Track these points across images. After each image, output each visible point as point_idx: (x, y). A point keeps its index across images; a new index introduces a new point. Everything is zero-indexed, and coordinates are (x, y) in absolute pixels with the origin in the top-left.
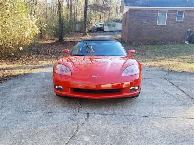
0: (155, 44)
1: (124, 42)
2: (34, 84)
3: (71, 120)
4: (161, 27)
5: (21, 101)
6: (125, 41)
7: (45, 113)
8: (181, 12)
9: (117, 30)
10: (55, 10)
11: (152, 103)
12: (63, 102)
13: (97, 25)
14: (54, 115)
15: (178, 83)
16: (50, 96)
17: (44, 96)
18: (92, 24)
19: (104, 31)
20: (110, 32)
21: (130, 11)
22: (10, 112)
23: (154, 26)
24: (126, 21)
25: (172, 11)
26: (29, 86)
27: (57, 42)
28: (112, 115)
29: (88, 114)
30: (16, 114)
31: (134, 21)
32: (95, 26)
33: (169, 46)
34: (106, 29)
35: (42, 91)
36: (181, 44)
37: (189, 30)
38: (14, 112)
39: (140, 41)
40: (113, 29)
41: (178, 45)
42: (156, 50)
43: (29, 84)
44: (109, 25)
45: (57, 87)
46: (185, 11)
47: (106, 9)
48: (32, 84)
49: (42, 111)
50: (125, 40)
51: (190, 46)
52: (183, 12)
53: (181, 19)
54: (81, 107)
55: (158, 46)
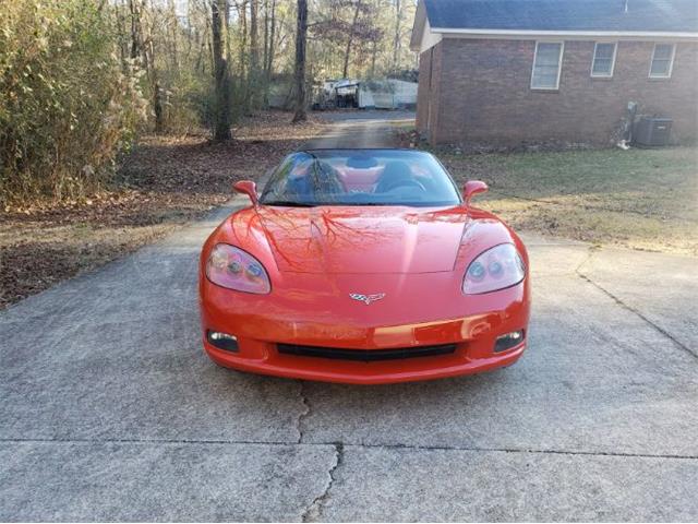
0: (525, 150)
1: (428, 144)
2: (133, 307)
3: (277, 482)
4: (543, 95)
5: (81, 385)
6: (428, 141)
7: (173, 444)
8: (605, 49)
9: (401, 105)
10: (201, 39)
11: (566, 384)
12: (240, 389)
13: (336, 89)
14: (205, 455)
15: (635, 294)
16: (191, 361)
17: (167, 364)
18: (319, 83)
19: (360, 105)
20: (377, 109)
21: (446, 41)
22: (29, 445)
23: (521, 93)
24: (431, 76)
25: (577, 43)
26: (113, 319)
27: (209, 143)
28: (431, 448)
29: (340, 446)
30: (55, 456)
31: (459, 76)
32: (332, 91)
33: (570, 159)
34: (366, 99)
35: (161, 341)
36: (606, 151)
37: (631, 105)
38: (49, 444)
39: (479, 140)
40: (387, 100)
41: (598, 154)
42: (532, 171)
43: (115, 309)
44: (374, 88)
45: (215, 336)
46: (620, 43)
47: (368, 36)
48: (125, 307)
49: (161, 433)
50: (427, 136)
51: (636, 158)
52: (612, 46)
53: (607, 71)
54: (310, 413)
55: (535, 156)
